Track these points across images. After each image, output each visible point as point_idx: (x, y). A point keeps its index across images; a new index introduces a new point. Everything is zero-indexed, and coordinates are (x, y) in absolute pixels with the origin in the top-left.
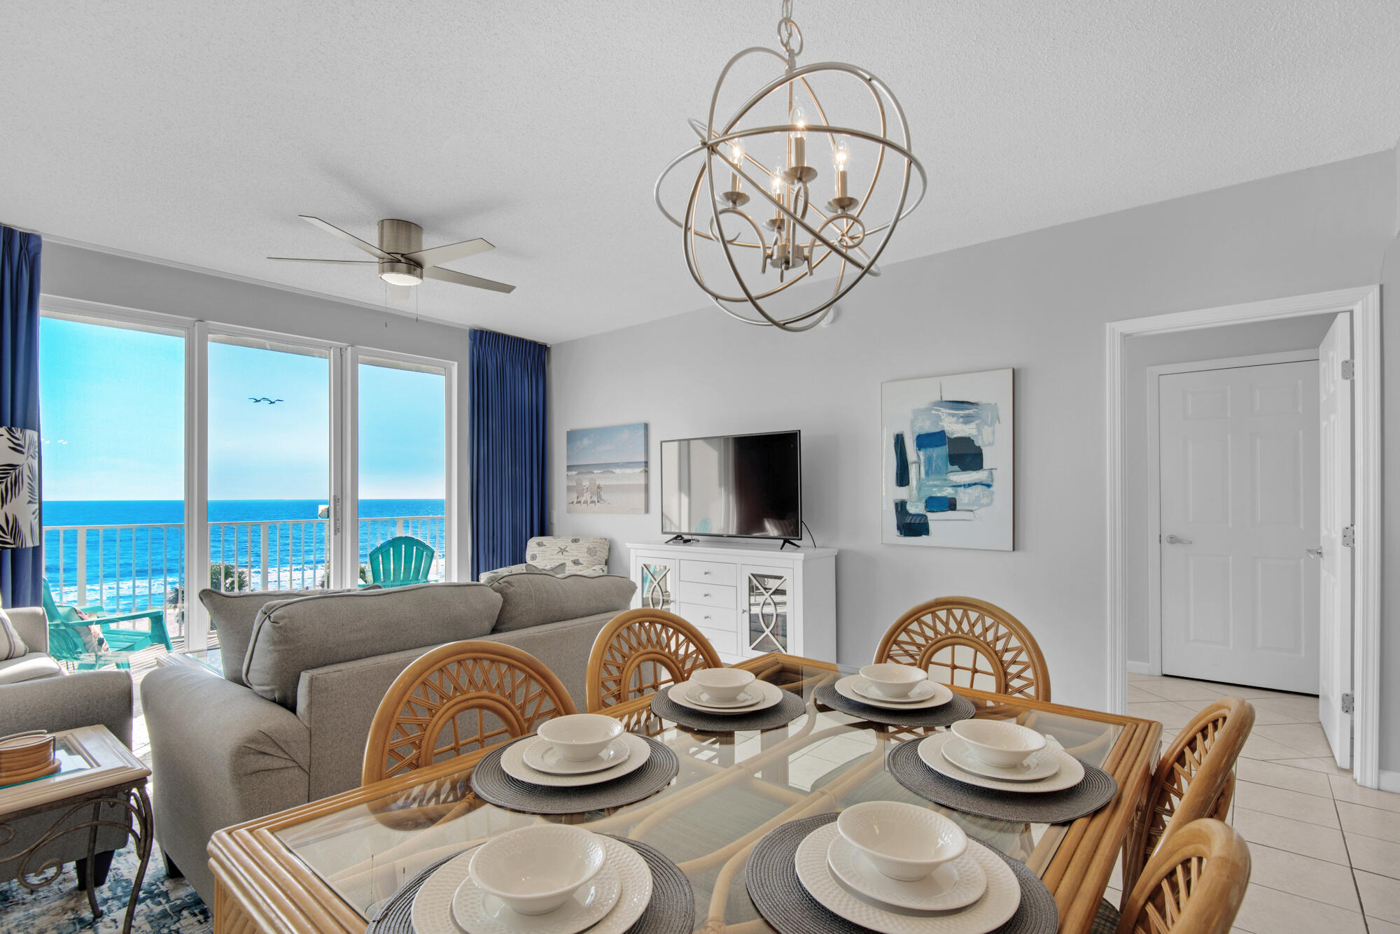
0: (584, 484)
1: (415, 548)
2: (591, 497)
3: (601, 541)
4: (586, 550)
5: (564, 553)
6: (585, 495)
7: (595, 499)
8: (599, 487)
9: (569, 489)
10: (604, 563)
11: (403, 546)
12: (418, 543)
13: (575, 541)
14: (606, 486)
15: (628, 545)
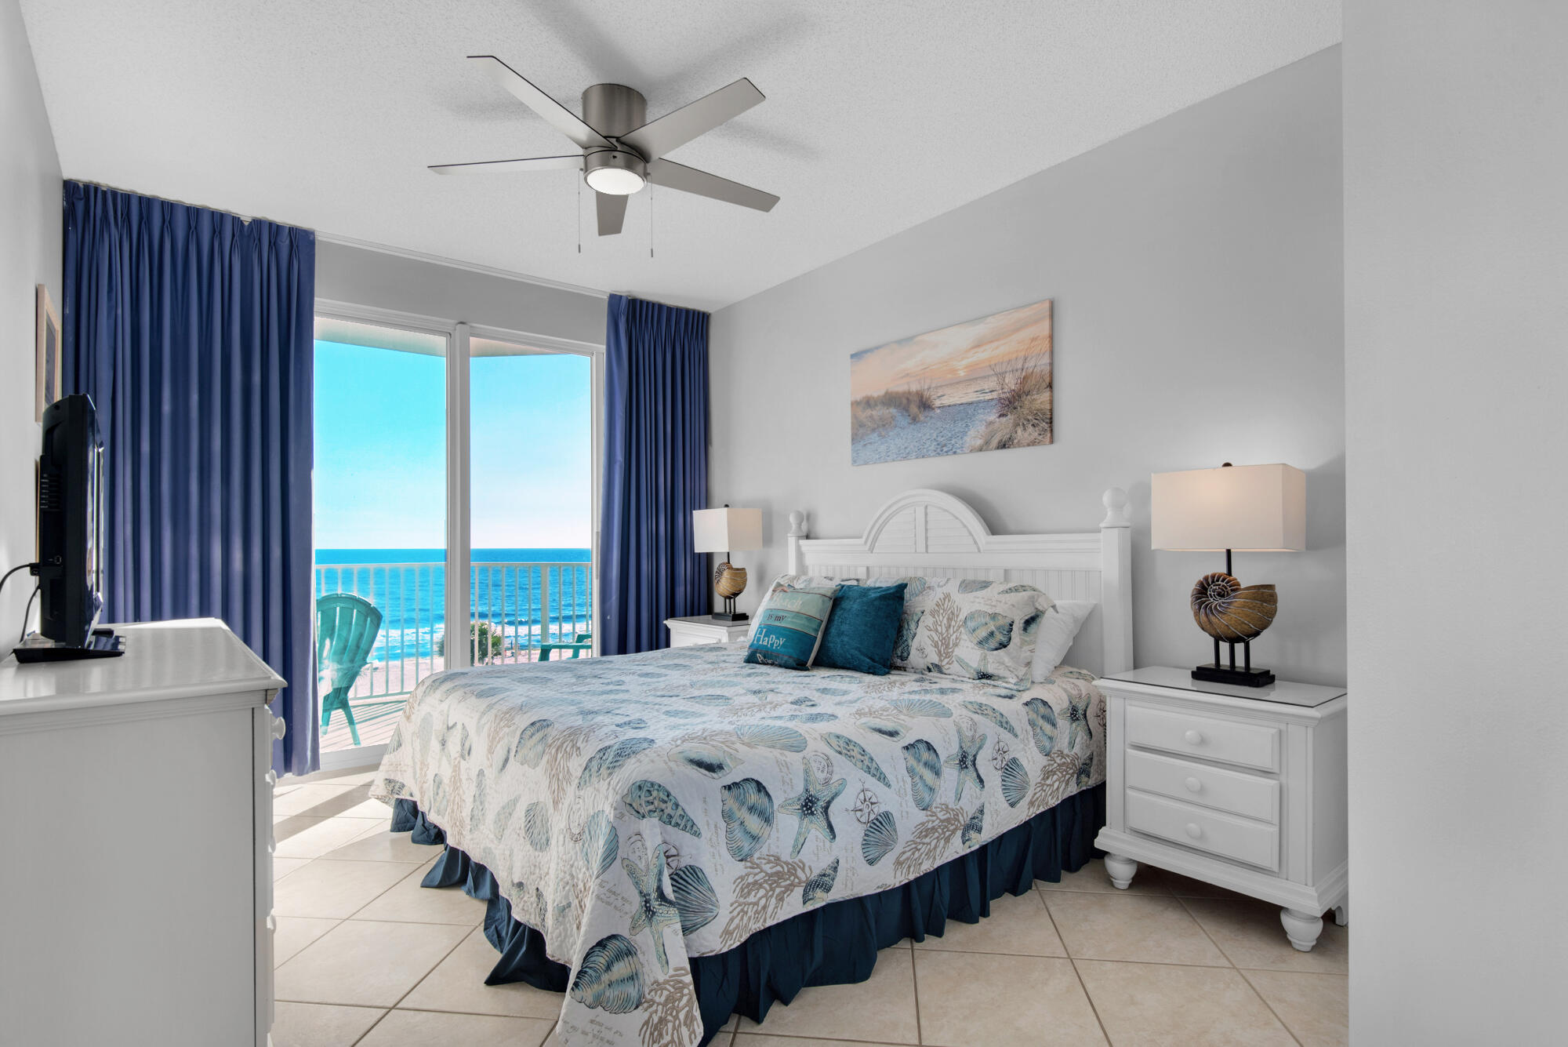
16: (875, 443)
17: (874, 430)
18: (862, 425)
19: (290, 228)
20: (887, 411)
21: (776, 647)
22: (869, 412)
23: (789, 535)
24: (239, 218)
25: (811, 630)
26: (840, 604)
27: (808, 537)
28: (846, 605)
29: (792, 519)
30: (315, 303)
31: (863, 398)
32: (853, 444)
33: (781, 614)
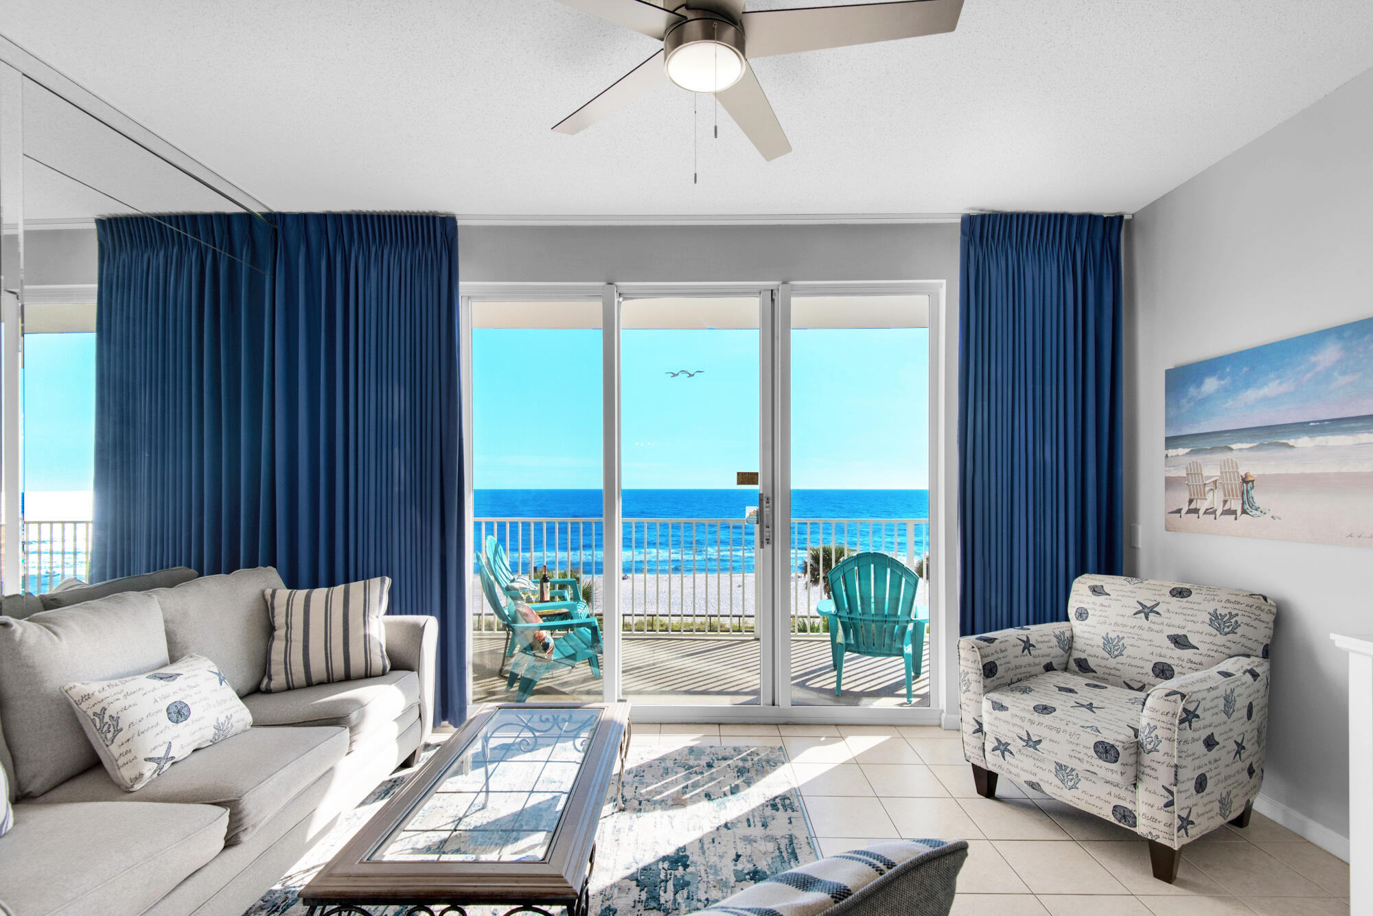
0: (1206, 473)
1: (889, 570)
2: (1225, 502)
3: (1250, 601)
4: (1207, 618)
5: (1151, 616)
6: (1210, 496)
7: (1236, 505)
8: (1245, 480)
9: (1170, 483)
10: (1260, 651)
11: (872, 566)
12: (894, 564)
13: (1180, 593)
14: (1265, 478)
15: (1340, 641)
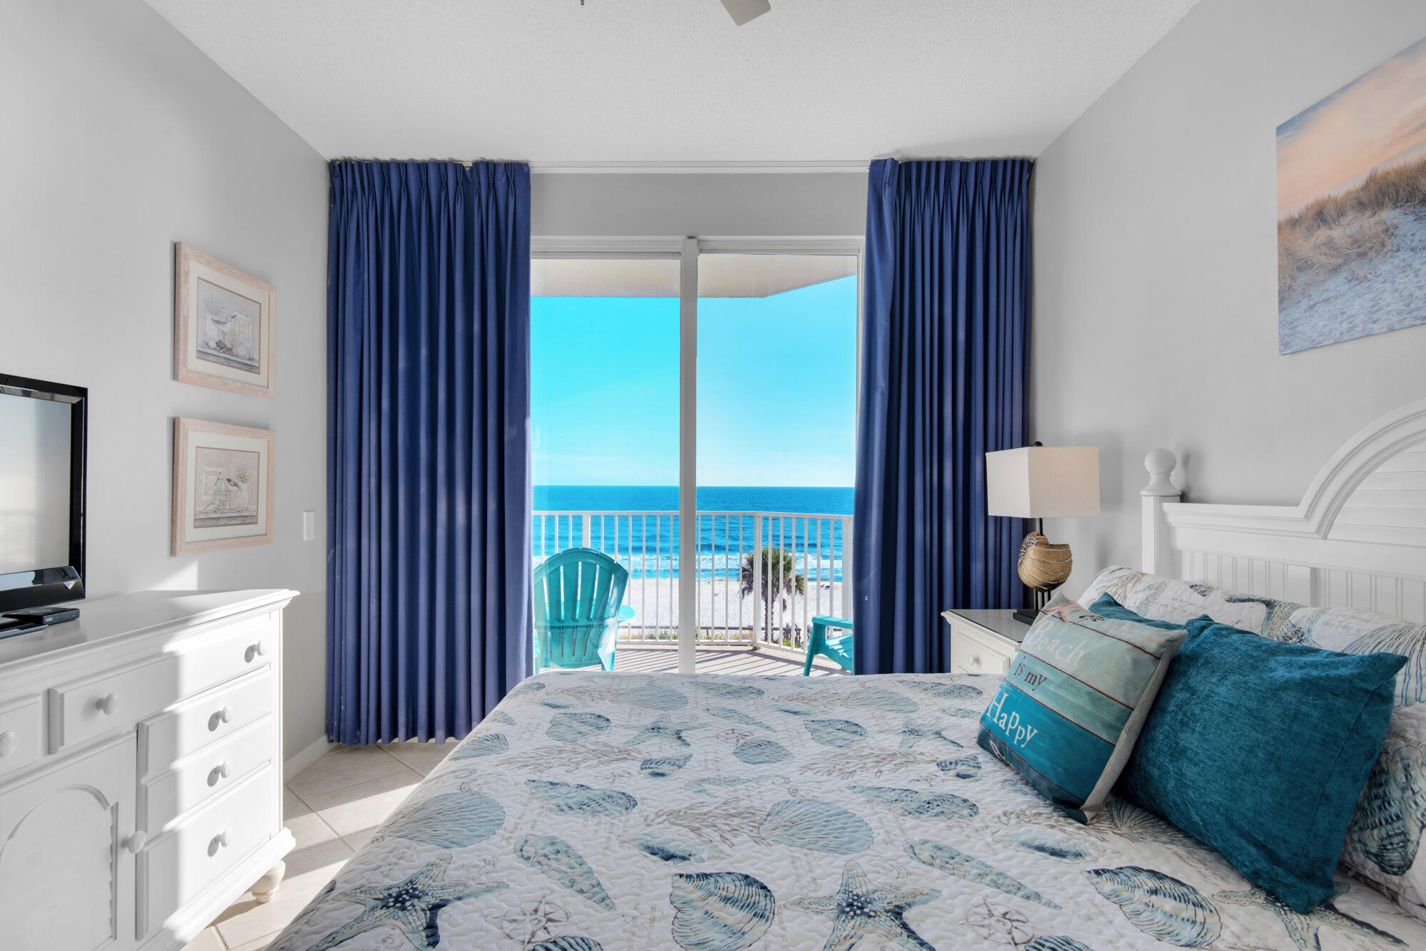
16: (1336, 298)
17: (1335, 270)
18: (1304, 266)
19: (505, 164)
20: (1372, 220)
21: (1020, 742)
22: (1322, 234)
23: (1143, 493)
24: (461, 165)
25: (1098, 725)
26: (1184, 673)
27: (1184, 498)
28: (1197, 678)
29: (1149, 464)
30: (532, 242)
31: (1307, 208)
32: (1282, 310)
33: (1039, 670)
